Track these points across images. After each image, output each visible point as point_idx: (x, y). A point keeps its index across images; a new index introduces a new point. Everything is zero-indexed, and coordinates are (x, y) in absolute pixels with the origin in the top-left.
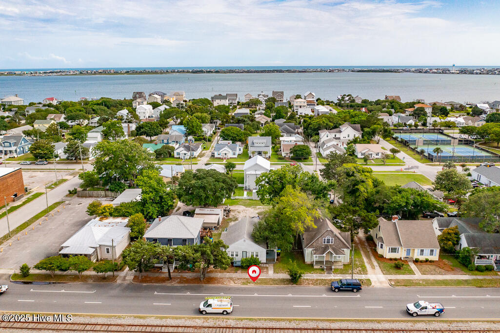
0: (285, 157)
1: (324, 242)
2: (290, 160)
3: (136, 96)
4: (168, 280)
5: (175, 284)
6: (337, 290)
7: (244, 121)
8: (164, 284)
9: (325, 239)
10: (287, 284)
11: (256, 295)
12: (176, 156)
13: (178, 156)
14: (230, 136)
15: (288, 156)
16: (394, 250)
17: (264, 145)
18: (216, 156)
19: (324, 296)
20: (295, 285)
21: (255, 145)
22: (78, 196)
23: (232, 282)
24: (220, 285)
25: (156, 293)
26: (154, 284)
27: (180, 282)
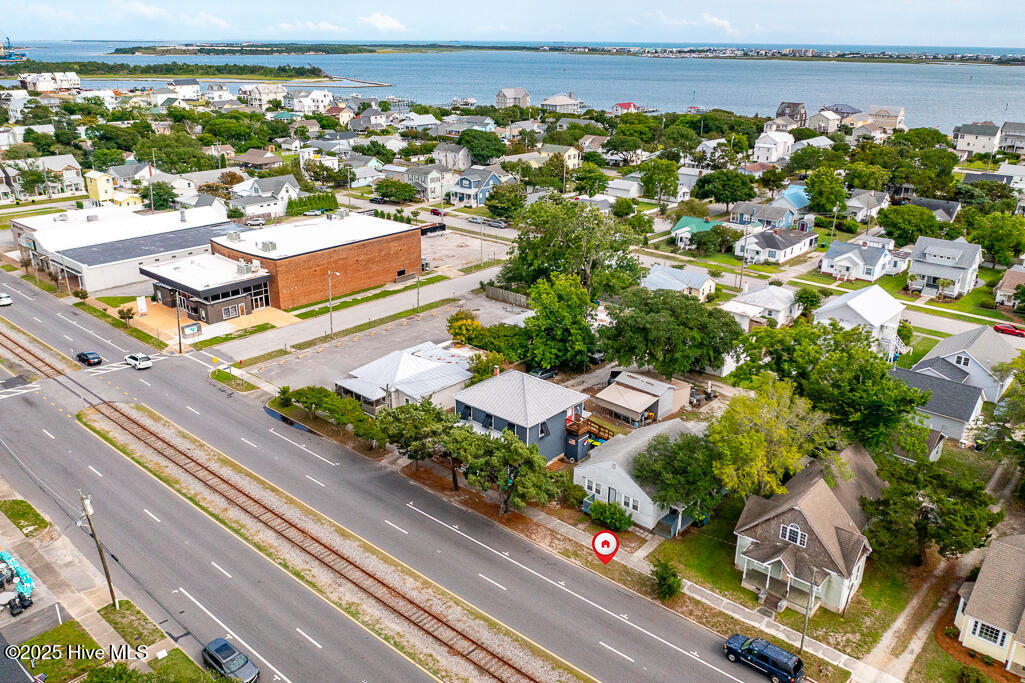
0: (1002, 303)
1: (784, 536)
2: (1010, 315)
3: (783, 111)
4: (451, 490)
5: (454, 501)
6: (732, 657)
7: (972, 196)
8: (439, 494)
9: (785, 529)
10: (646, 593)
11: (561, 585)
12: (738, 252)
13: (741, 254)
14: (899, 228)
15: (1011, 304)
16: (990, 633)
17: (951, 263)
18: (825, 268)
19: (694, 655)
20: (658, 602)
21: (929, 259)
22: (487, 297)
23: (548, 541)
24: (522, 536)
25: (410, 505)
26: (426, 489)
27: (465, 503)
